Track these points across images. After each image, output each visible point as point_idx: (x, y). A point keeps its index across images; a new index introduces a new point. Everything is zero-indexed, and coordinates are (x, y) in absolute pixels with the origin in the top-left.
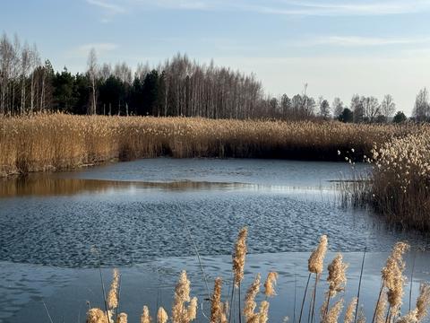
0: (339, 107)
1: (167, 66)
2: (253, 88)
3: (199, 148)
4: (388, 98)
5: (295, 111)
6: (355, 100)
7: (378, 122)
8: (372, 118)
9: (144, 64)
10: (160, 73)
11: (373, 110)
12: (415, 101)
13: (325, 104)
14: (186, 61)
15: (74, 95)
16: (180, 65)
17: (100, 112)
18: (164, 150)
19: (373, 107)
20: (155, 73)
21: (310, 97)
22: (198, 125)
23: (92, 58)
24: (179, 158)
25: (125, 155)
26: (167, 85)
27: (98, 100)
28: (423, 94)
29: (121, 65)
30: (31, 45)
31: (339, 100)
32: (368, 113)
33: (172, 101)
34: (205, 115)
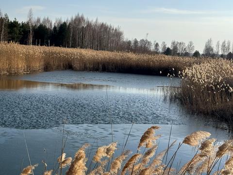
0: (164, 47)
1: (72, 20)
2: (118, 34)
3: (88, 65)
4: (191, 43)
5: (141, 48)
6: (173, 43)
7: (185, 55)
8: (182, 53)
9: (59, 18)
10: (68, 24)
11: (182, 49)
12: (205, 45)
13: (157, 45)
14: (82, 18)
15: (20, 34)
16: (79, 20)
17: (34, 44)
18: (69, 66)
19: (182, 47)
20: (65, 23)
21: (149, 41)
22: (88, 53)
23: (30, 14)
24: (77, 71)
25: (47, 68)
26: (72, 30)
27: (33, 37)
28: (210, 41)
29: (46, 18)
31: (164, 43)
32: (179, 51)
33: (74, 40)
34: (92, 48)
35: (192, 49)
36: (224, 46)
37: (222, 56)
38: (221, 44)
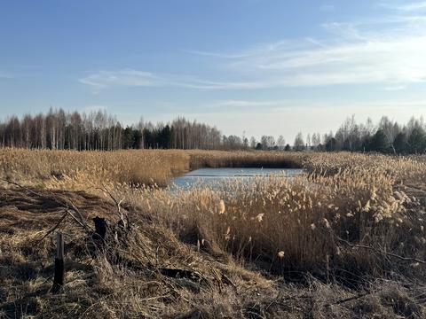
0: (254, 142)
2: (215, 133)
4: (281, 137)
5: (232, 144)
6: (262, 138)
7: (274, 149)
8: (271, 147)
10: (170, 126)
11: (271, 143)
13: (246, 140)
14: (184, 120)
15: (132, 139)
16: (180, 122)
19: (272, 141)
20: (167, 126)
27: (145, 141)
28: (300, 135)
30: (113, 115)
31: (253, 138)
32: (269, 145)
35: (283, 142)
36: (314, 138)
37: (312, 148)
38: (311, 137)
